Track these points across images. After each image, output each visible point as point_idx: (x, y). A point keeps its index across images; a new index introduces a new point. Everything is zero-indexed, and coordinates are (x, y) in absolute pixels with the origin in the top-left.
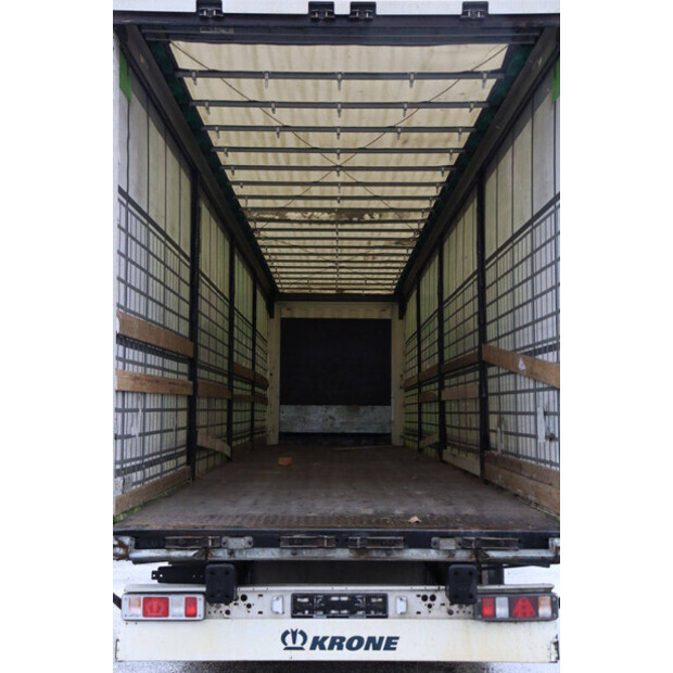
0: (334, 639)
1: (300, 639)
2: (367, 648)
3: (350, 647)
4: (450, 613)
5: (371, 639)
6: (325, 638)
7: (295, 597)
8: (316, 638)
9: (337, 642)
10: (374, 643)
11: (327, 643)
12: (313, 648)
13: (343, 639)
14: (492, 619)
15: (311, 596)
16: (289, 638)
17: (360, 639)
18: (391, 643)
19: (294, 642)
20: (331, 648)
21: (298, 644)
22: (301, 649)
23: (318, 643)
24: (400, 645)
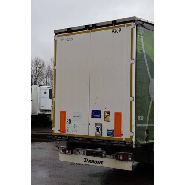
0: (92, 161)
1: (87, 160)
2: (98, 163)
3: (95, 163)
4: (114, 158)
5: (99, 161)
6: (91, 160)
7: (87, 151)
8: (89, 160)
9: (93, 162)
10: (99, 162)
11: (91, 161)
12: (89, 162)
13: (94, 161)
14: (119, 160)
15: (89, 151)
16: (85, 159)
17: (97, 161)
18: (102, 163)
19: (86, 160)
20: (92, 162)
21: (86, 161)
22: (87, 162)
23: (90, 161)
24: (104, 163)
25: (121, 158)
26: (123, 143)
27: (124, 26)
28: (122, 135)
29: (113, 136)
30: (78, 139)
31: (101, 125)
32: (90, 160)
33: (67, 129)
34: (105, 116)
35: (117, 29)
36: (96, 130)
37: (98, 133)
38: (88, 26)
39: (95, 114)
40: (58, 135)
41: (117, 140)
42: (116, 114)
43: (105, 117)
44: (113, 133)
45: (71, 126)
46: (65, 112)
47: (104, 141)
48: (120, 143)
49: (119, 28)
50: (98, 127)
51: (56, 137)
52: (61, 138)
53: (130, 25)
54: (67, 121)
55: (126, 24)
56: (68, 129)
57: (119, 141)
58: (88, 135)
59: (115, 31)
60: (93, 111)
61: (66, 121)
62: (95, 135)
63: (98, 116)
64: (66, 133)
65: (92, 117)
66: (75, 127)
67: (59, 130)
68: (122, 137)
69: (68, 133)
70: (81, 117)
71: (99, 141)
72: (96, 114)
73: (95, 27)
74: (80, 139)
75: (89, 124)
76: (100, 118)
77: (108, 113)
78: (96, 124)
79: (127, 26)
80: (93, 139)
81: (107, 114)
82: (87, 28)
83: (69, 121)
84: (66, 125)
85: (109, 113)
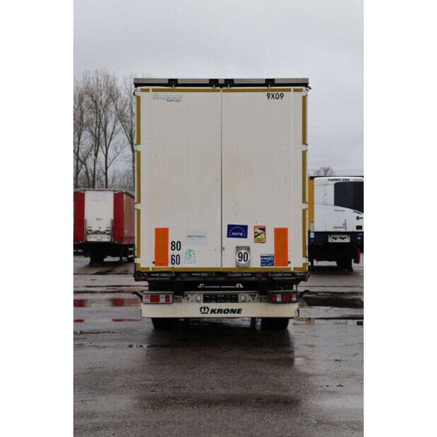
25: (279, 299)
26: (291, 275)
27: (290, 90)
28: (289, 262)
29: (273, 265)
30: (198, 274)
31: (248, 249)
32: (214, 308)
33: (172, 259)
34: (256, 234)
35: (276, 93)
36: (238, 258)
37: (243, 262)
38: (217, 80)
39: (234, 231)
40: (151, 270)
41: (280, 271)
42: (277, 231)
43: (256, 237)
44: (271, 261)
45: (182, 253)
46: (166, 230)
47: (254, 274)
48: (285, 275)
49: (279, 93)
50: (243, 253)
51: (146, 274)
52: (158, 275)
53: (301, 90)
54: (173, 246)
55: (292, 88)
56: (175, 258)
57: (283, 273)
58: (220, 267)
59: (273, 96)
60: (230, 227)
61: (170, 245)
62: (237, 266)
63: (241, 234)
64: (170, 265)
65: (228, 236)
66: (190, 255)
67: (154, 262)
68: (289, 266)
69: (176, 266)
70: (205, 237)
71: (244, 275)
72: (237, 231)
73: (230, 83)
74: (203, 275)
75: (222, 249)
76: (246, 237)
77: (260, 229)
78: (238, 248)
79: (295, 90)
80: (231, 272)
81: (259, 231)
82: (213, 83)
83: (177, 245)
84: (170, 252)
85: (263, 229)
